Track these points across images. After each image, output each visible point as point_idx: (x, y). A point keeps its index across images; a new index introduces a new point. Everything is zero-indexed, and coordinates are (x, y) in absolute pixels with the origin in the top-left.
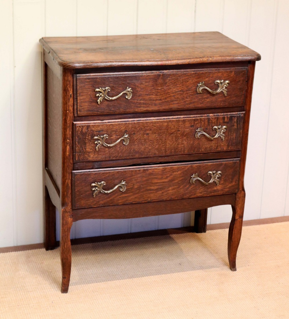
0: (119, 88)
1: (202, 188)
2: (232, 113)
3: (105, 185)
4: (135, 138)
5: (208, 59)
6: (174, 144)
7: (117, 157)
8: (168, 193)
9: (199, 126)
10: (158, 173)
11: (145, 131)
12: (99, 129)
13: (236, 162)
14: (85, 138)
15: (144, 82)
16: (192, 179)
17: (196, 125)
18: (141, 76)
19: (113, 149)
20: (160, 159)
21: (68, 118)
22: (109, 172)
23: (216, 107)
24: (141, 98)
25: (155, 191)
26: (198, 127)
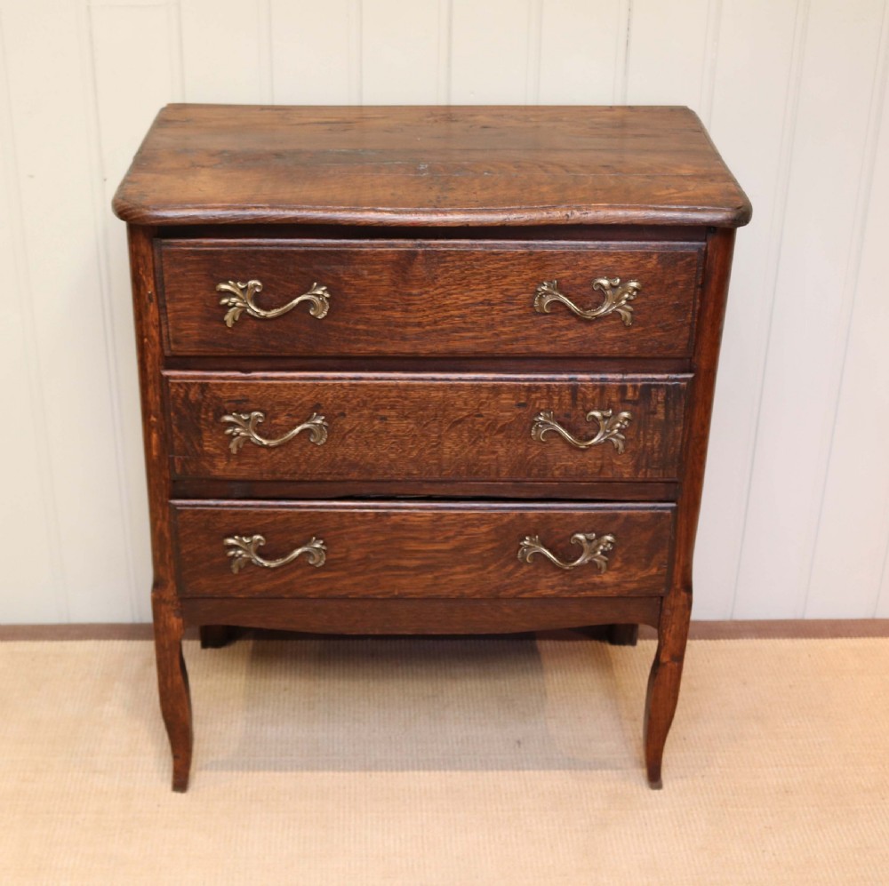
0: (290, 285)
1: (556, 575)
2: (650, 376)
3: (261, 544)
4: (347, 427)
5: (569, 214)
6: (467, 450)
7: (295, 473)
8: (451, 580)
9: (543, 407)
10: (420, 526)
11: (377, 410)
12: (237, 394)
13: (660, 515)
14: (199, 418)
15: (366, 272)
16: (523, 551)
17: (535, 403)
18: (357, 253)
19: (281, 451)
20: (426, 486)
21: (147, 357)
22: (275, 513)
23: (599, 355)
24: (358, 317)
25: (412, 573)
26: (538, 408)
